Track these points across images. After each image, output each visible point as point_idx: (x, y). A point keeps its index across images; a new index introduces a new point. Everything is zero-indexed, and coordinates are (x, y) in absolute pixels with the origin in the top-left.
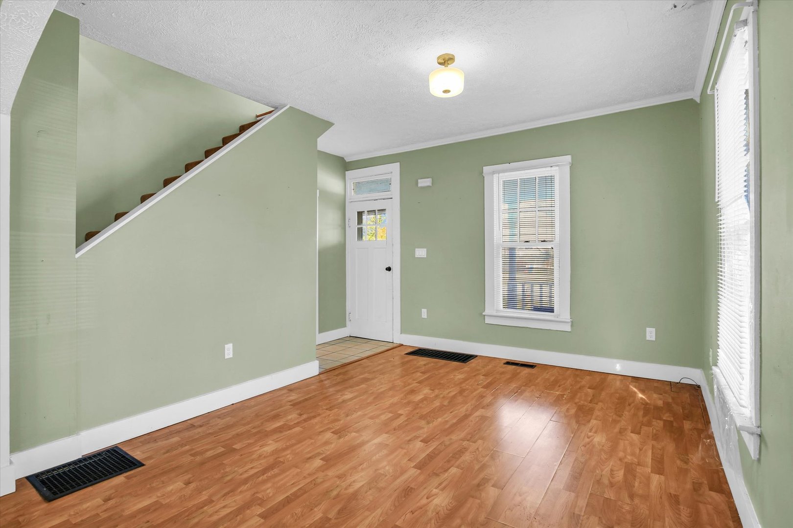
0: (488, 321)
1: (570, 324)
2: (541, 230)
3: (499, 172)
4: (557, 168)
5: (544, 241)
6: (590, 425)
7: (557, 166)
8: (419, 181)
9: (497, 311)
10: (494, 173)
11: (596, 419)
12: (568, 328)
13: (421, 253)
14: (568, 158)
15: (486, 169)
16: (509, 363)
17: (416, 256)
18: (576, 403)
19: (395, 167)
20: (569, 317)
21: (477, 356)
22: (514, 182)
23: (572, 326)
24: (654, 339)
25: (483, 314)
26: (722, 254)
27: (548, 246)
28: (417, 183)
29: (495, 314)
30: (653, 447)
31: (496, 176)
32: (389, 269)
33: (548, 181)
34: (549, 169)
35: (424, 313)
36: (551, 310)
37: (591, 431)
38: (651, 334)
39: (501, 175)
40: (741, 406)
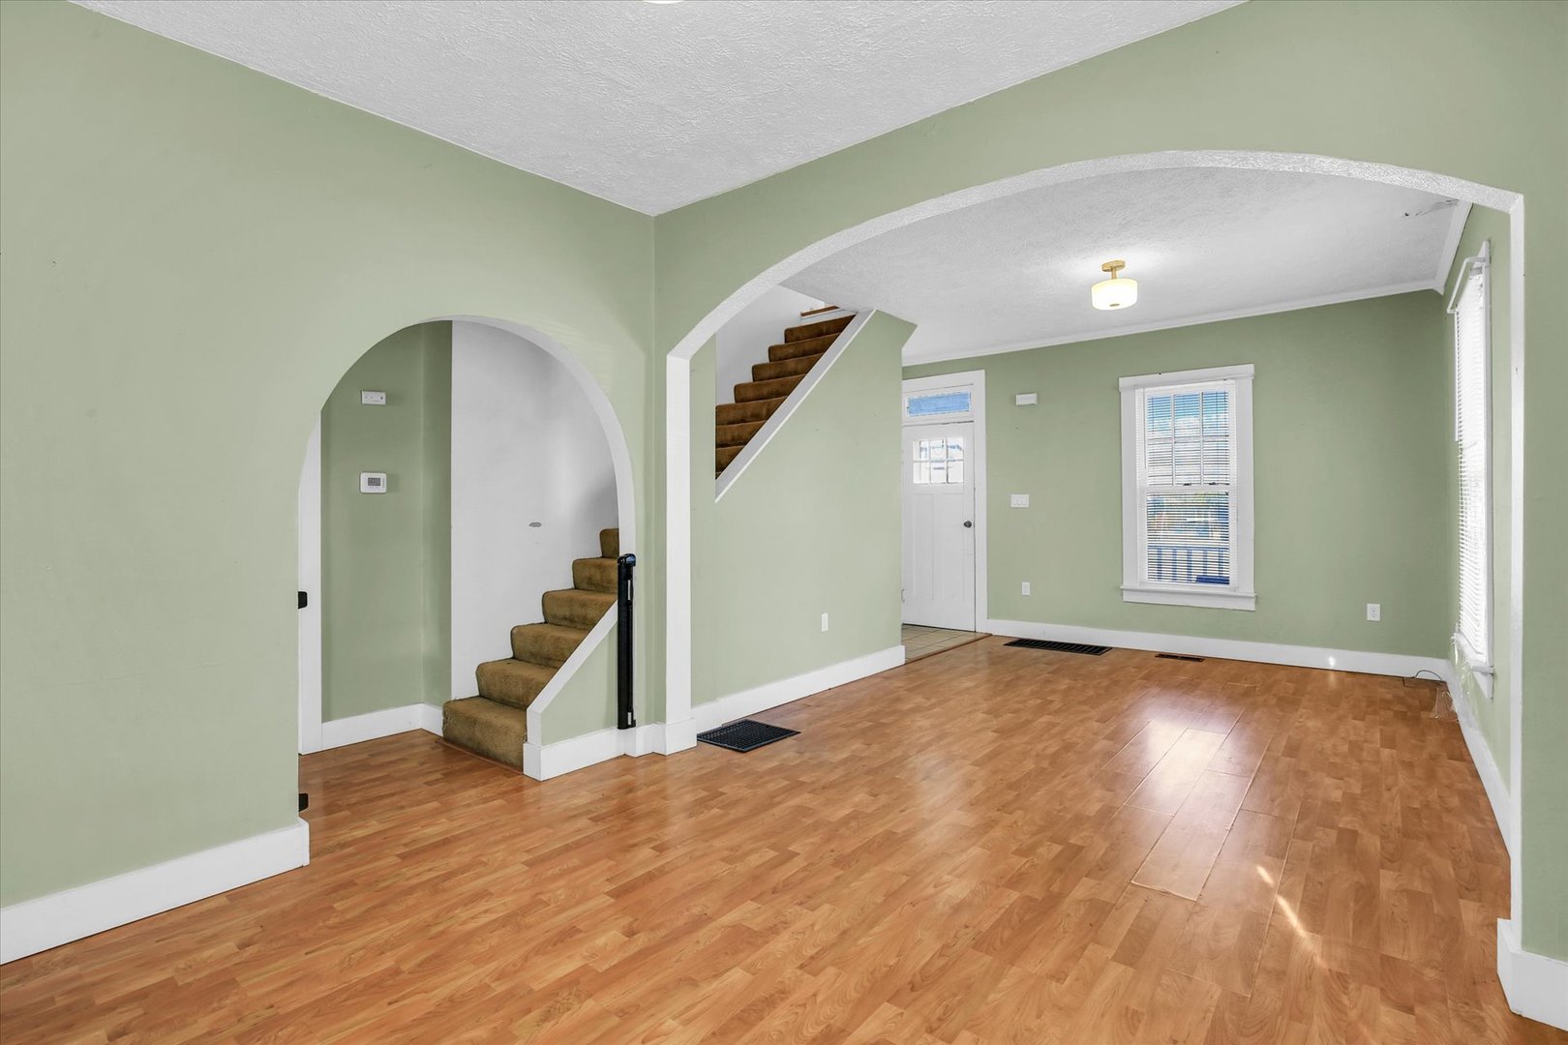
0: (1127, 597)
1: (1254, 600)
2: (1209, 468)
3: (1144, 386)
4: (1233, 381)
5: (1214, 484)
6: (1299, 713)
7: (1233, 379)
8: (1017, 396)
9: (1142, 583)
10: (1136, 387)
11: (1304, 708)
12: (1251, 606)
13: (1020, 500)
14: (1250, 368)
15: (1123, 382)
16: (1162, 656)
17: (1012, 506)
18: (1275, 695)
19: (979, 377)
20: (1253, 590)
21: (1111, 648)
22: (1166, 399)
23: (1257, 602)
24: (1378, 619)
25: (1122, 587)
26: (1464, 501)
27: (1222, 490)
28: (1014, 400)
29: (1138, 587)
30: (1381, 730)
31: (1139, 392)
32: (968, 525)
33: (1219, 399)
34: (1222, 382)
35: (1026, 588)
36: (1226, 581)
37: (1301, 717)
38: (1373, 612)
39: (1147, 389)
40: (1477, 653)
